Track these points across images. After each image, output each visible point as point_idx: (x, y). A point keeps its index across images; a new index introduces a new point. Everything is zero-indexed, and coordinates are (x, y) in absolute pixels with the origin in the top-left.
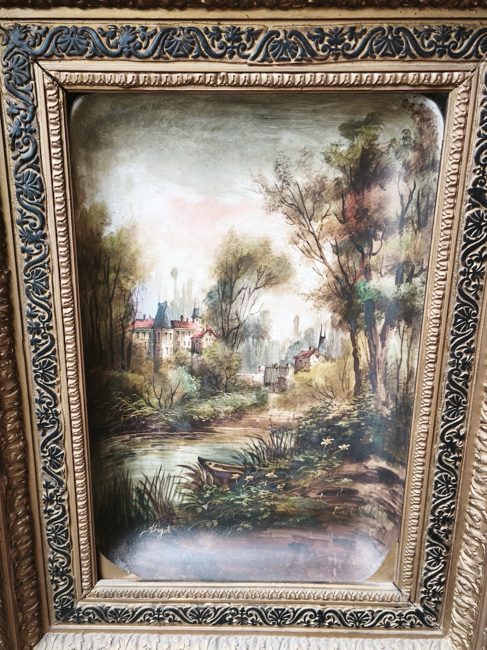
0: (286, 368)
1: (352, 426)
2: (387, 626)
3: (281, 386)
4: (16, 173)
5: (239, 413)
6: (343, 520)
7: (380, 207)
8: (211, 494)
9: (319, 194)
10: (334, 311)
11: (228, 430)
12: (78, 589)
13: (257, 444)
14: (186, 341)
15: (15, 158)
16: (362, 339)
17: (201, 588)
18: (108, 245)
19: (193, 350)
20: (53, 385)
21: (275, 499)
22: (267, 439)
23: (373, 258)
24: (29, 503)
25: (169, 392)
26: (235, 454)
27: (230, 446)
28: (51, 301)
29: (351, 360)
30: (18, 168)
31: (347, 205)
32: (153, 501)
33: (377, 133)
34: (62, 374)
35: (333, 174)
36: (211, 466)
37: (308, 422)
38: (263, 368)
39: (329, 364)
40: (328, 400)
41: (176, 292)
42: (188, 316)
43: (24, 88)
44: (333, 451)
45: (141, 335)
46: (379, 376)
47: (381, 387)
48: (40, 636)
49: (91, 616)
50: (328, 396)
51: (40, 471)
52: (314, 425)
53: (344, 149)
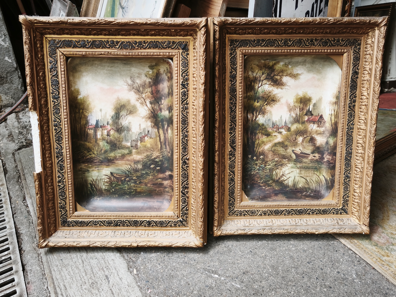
0: (138, 141)
1: (160, 161)
2: (171, 226)
3: (136, 147)
4: (51, 79)
5: (123, 156)
6: (160, 194)
7: (163, 90)
8: (115, 185)
9: (144, 86)
10: (152, 122)
11: (120, 162)
12: (69, 214)
13: (130, 167)
14: (105, 132)
15: (51, 75)
16: (161, 131)
17: (109, 213)
18: (80, 101)
19: (108, 135)
20: (61, 143)
21: (137, 187)
22: (133, 165)
23: (162, 105)
24: (53, 182)
25: (100, 149)
26: (122, 171)
27: (120, 168)
28: (61, 117)
29: (158, 138)
30: (52, 78)
31: (153, 89)
32: (96, 188)
33: (160, 68)
34: (64, 140)
35: (148, 80)
36: (115, 175)
37: (146, 159)
38: (130, 141)
39: (151, 140)
40: (152, 152)
41: (101, 116)
42: (105, 124)
43: (54, 56)
44: (155, 170)
45: (91, 130)
46: (167, 143)
47: (168, 147)
48: (55, 231)
49: (73, 224)
50: (152, 151)
51: (57, 172)
52: (148, 161)
53: (151, 73)
